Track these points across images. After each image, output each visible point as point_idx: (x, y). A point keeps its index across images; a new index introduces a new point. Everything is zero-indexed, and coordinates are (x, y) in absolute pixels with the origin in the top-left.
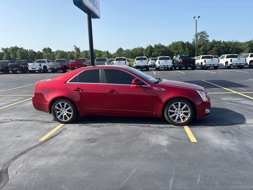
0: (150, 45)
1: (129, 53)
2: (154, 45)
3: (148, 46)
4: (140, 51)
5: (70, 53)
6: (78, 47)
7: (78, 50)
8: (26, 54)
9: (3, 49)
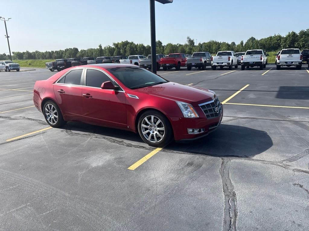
0: (293, 32)
1: (258, 44)
2: (300, 32)
3: (289, 33)
4: (276, 41)
5: (181, 47)
6: (192, 39)
7: (192, 42)
8: (135, 49)
9: (114, 44)
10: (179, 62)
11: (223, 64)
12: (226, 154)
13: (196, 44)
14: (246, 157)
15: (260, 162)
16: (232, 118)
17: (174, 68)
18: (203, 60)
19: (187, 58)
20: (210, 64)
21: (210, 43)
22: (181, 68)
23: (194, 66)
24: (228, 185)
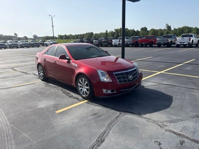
6: (169, 25)
7: (169, 27)
8: (128, 33)
9: (115, 30)
10: (152, 42)
11: (185, 43)
12: (126, 110)
13: (172, 29)
14: (139, 114)
15: (146, 119)
16: (156, 84)
17: (148, 46)
18: (170, 40)
19: (158, 39)
20: (174, 43)
21: (183, 28)
22: (153, 45)
23: (162, 44)
24: (105, 134)
